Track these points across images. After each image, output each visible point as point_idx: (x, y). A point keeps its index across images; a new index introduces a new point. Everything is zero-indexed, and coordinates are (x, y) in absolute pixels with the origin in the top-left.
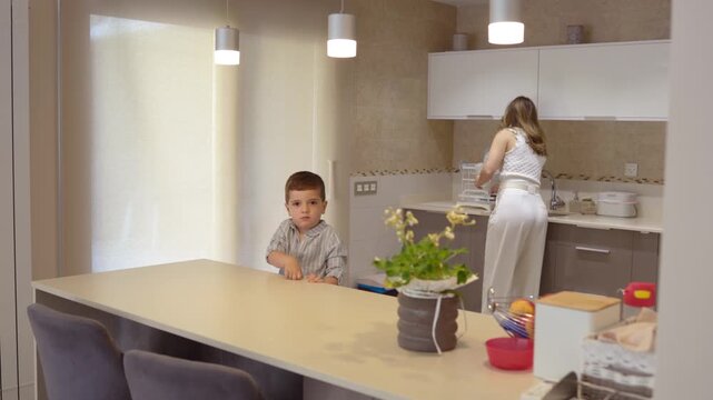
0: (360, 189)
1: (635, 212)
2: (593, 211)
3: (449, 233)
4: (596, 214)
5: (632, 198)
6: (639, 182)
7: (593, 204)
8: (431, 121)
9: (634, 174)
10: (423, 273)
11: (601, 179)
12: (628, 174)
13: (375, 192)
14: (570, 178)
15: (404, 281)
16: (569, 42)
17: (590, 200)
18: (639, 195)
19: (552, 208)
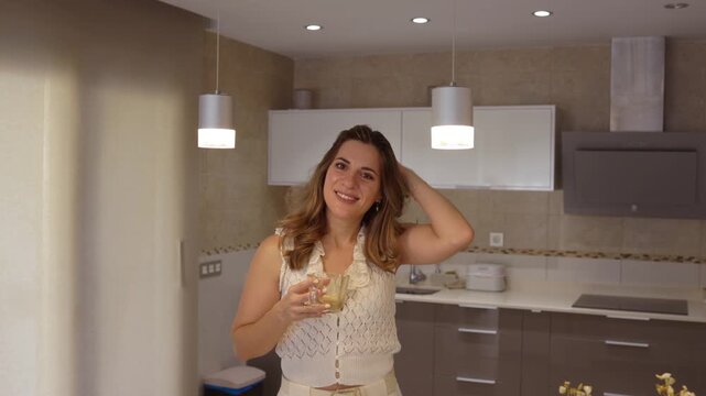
0: (205, 272)
1: (505, 286)
2: (460, 284)
4: (464, 288)
5: (503, 271)
6: (505, 252)
7: (458, 277)
9: (500, 244)
12: (492, 244)
17: (453, 273)
18: (507, 267)
19: (411, 282)
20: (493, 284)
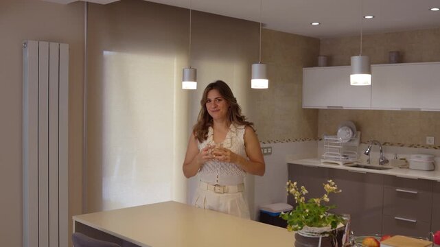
1: (433, 167)
3: (326, 198)
4: (408, 168)
5: (430, 159)
6: (435, 148)
7: (406, 162)
8: (304, 109)
9: (432, 143)
10: (311, 222)
11: (411, 146)
12: (428, 143)
13: (270, 154)
14: (392, 145)
15: (299, 228)
16: (390, 62)
17: (404, 159)
18: (435, 156)
19: (380, 163)
20: (424, 166)
